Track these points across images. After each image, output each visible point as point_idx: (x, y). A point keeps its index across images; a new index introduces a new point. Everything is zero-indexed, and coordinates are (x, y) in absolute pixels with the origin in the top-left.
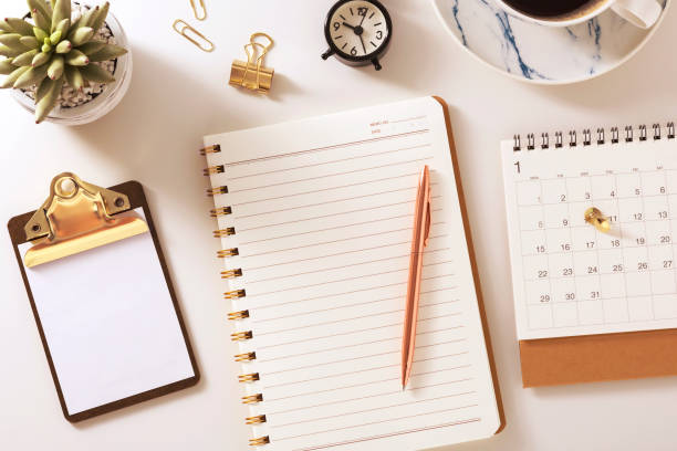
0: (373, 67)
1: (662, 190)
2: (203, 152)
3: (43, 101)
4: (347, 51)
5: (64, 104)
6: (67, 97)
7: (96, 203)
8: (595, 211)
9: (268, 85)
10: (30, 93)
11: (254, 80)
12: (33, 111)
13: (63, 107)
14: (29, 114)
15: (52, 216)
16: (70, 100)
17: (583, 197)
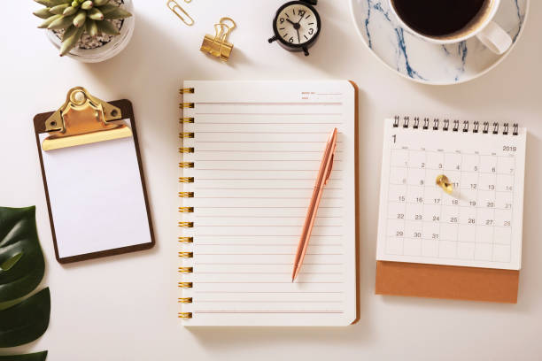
0: (303, 53)
1: (493, 170)
2: (182, 92)
3: (68, 41)
4: (287, 39)
5: (82, 46)
6: (85, 41)
7: (97, 111)
8: (444, 178)
9: (228, 55)
10: (59, 35)
11: (219, 50)
12: (59, 47)
13: (81, 48)
14: (57, 49)
15: (66, 115)
16: (87, 44)
17: (437, 166)
